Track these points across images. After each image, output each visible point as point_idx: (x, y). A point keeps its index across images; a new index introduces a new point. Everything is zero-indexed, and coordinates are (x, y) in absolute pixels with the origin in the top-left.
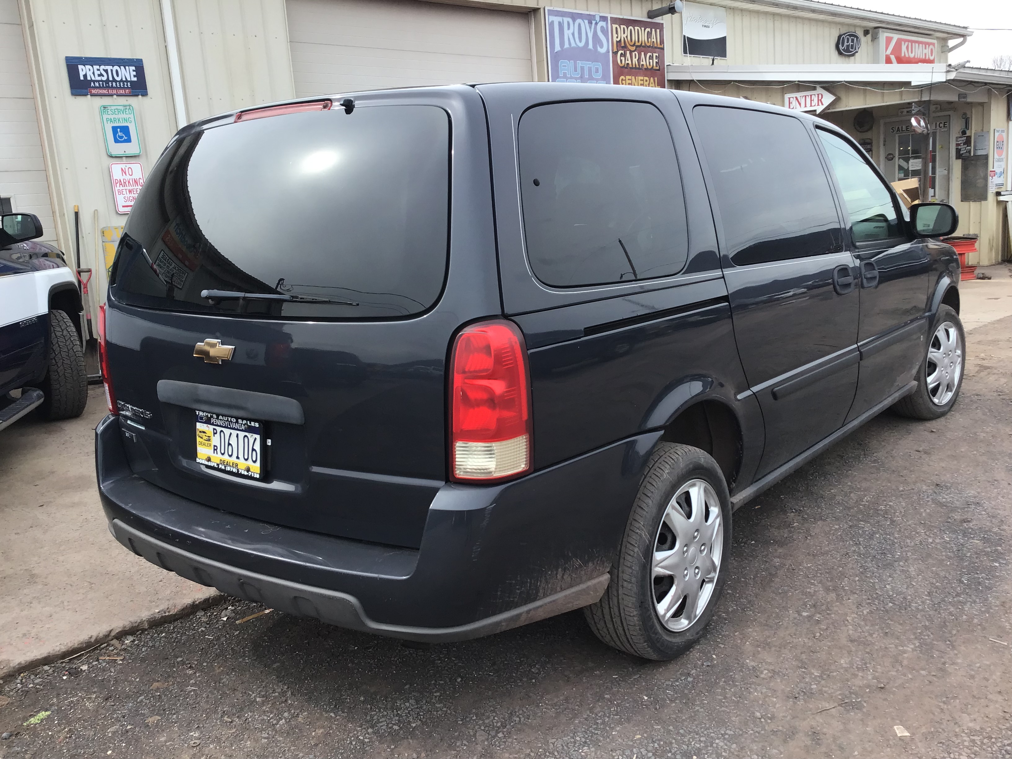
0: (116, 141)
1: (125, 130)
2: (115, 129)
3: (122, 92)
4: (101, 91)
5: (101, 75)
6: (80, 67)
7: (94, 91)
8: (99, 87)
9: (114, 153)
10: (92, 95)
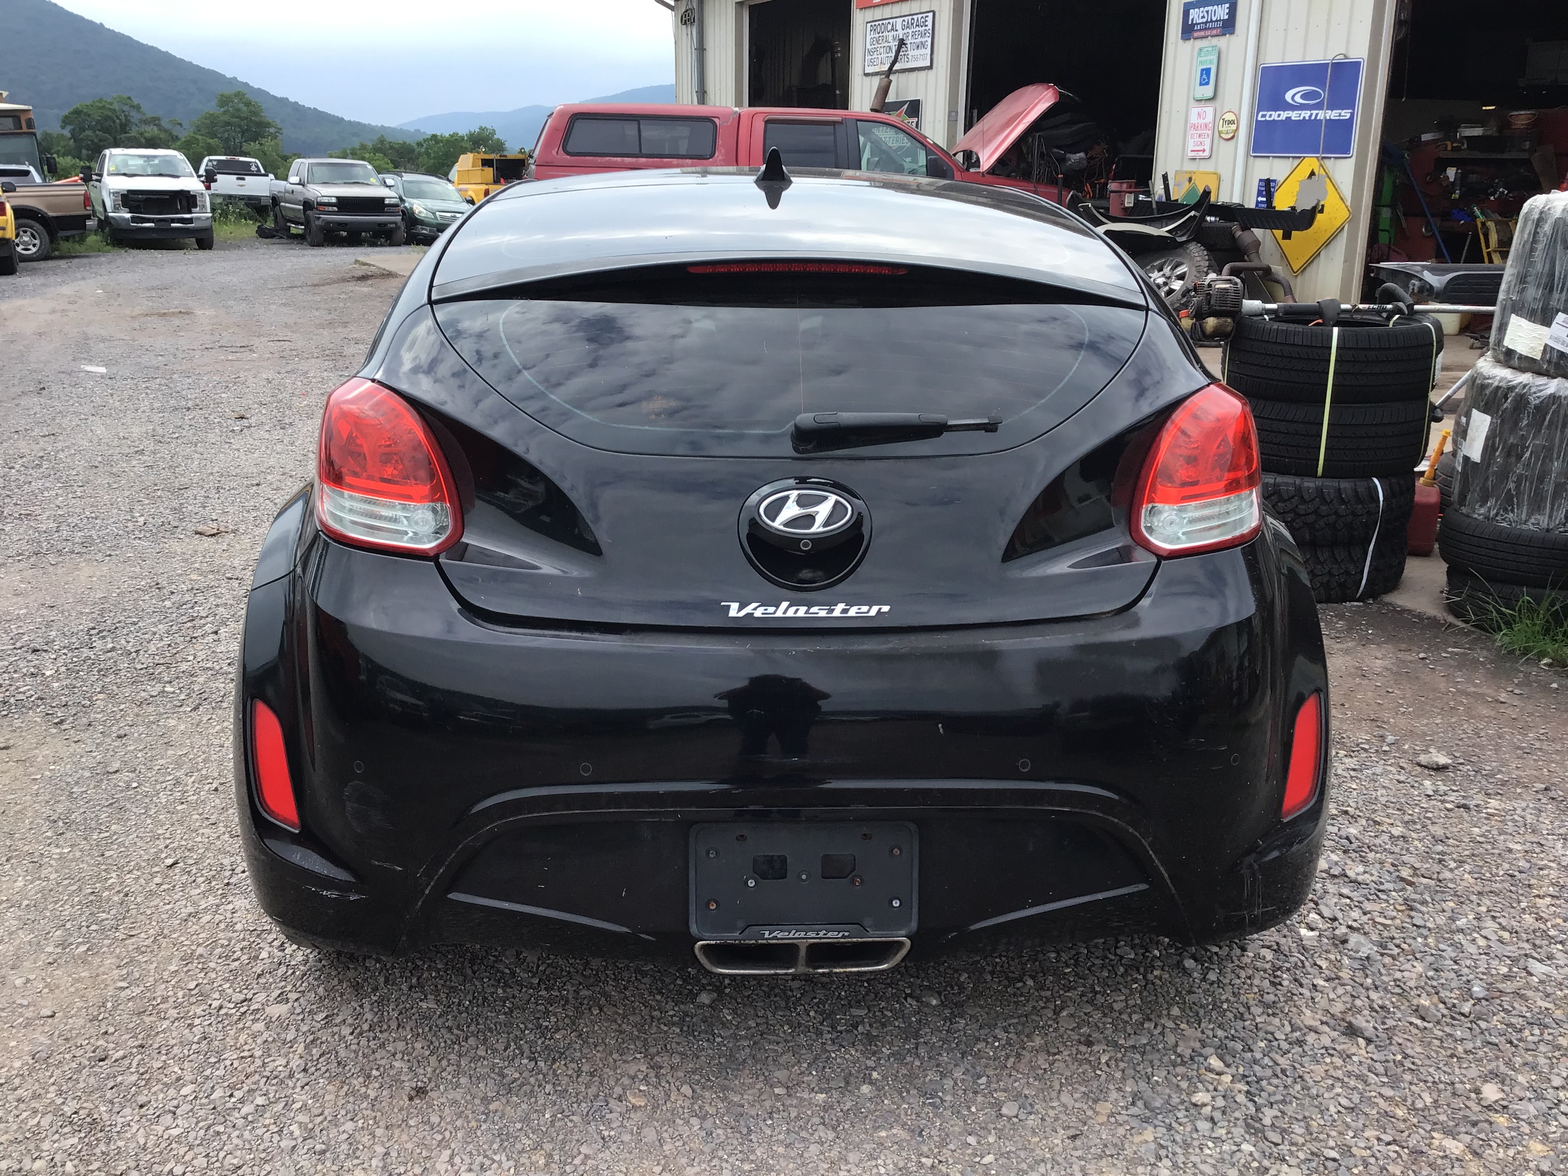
0: (1201, 84)
1: (1207, 71)
2: (1202, 70)
3: (1214, 32)
4: (1202, 34)
5: (1203, 17)
6: (1191, 11)
7: (1196, 34)
8: (1200, 30)
9: (1199, 96)
10: (1195, 39)
